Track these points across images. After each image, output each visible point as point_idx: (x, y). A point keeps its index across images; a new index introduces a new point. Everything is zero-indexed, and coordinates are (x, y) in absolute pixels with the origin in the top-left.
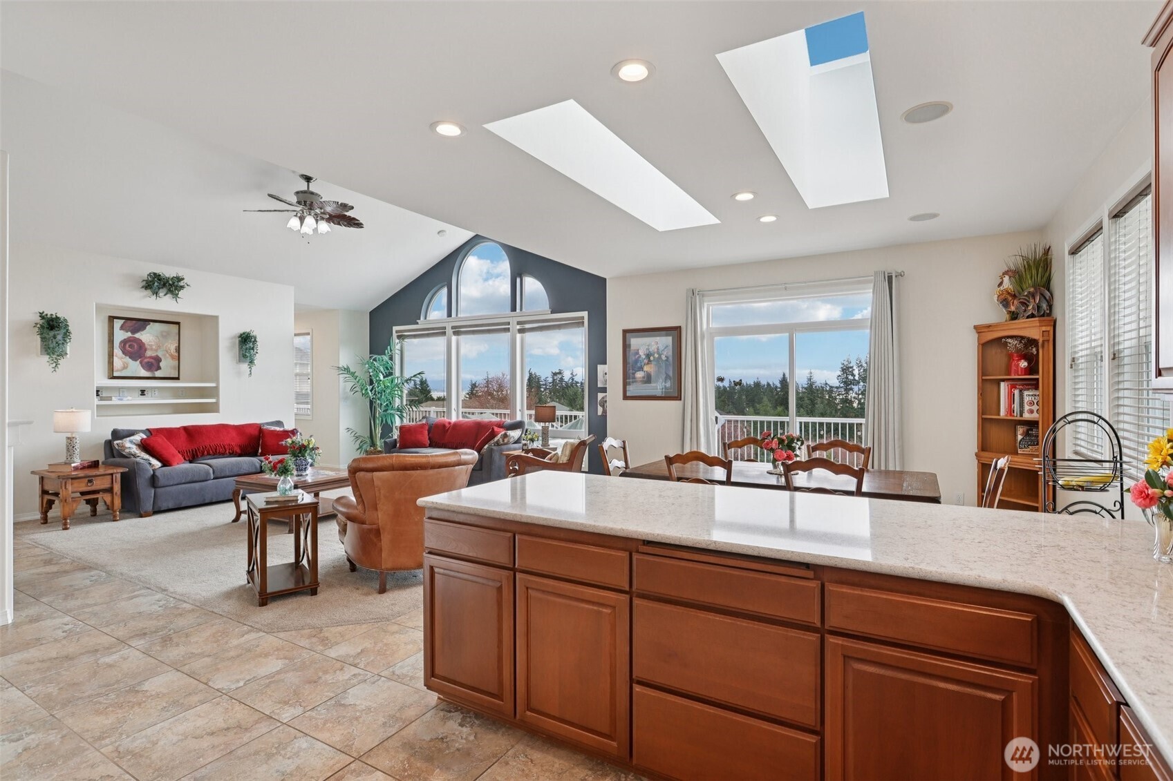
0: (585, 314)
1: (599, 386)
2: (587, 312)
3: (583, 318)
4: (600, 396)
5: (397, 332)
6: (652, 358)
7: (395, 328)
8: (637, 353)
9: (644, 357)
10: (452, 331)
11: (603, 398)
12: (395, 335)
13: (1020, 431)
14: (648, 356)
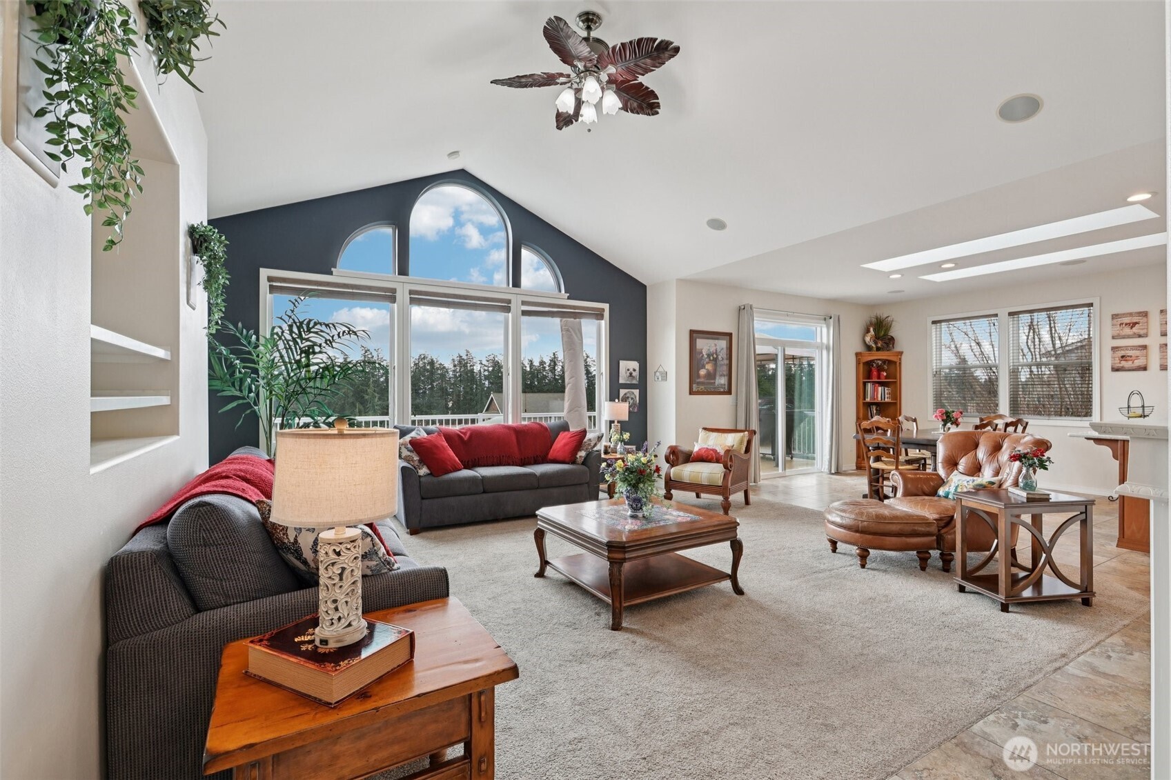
0: (606, 306)
1: (620, 382)
2: (608, 305)
3: (603, 310)
4: (622, 392)
5: (270, 279)
6: (711, 358)
7: (264, 273)
8: (702, 353)
9: (706, 356)
10: (407, 297)
11: (625, 394)
12: (264, 285)
13: (874, 407)
14: (709, 356)
